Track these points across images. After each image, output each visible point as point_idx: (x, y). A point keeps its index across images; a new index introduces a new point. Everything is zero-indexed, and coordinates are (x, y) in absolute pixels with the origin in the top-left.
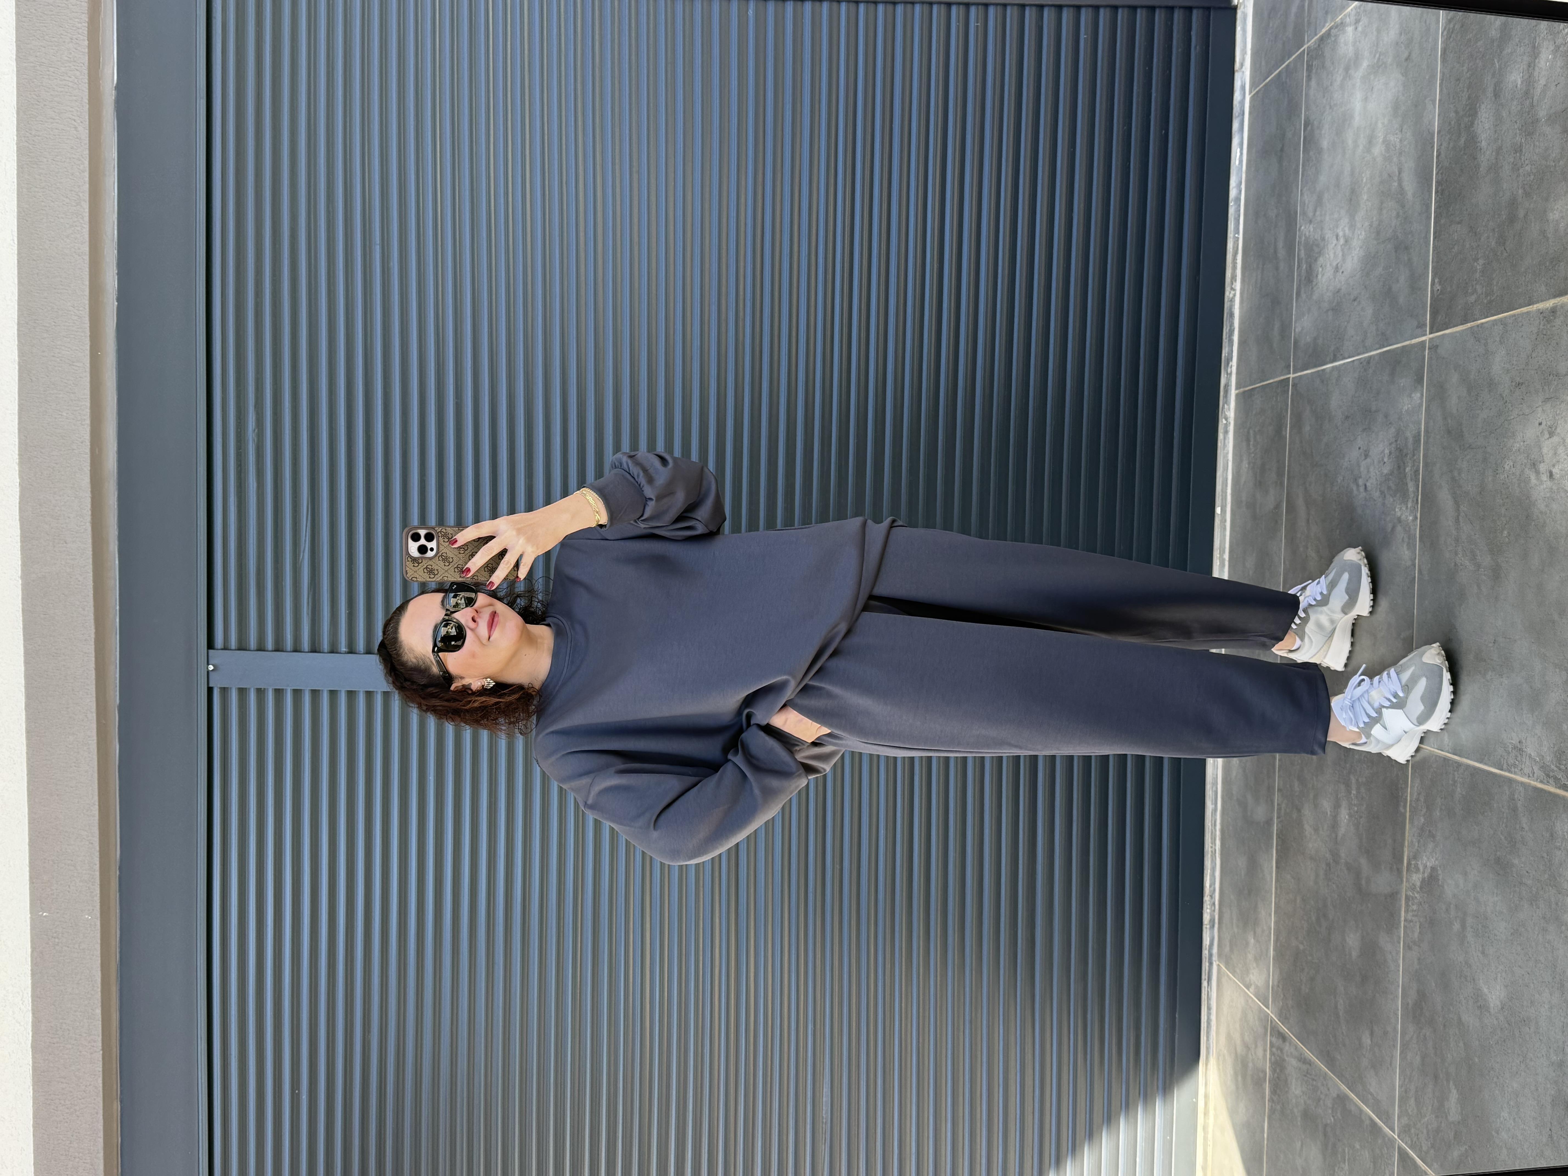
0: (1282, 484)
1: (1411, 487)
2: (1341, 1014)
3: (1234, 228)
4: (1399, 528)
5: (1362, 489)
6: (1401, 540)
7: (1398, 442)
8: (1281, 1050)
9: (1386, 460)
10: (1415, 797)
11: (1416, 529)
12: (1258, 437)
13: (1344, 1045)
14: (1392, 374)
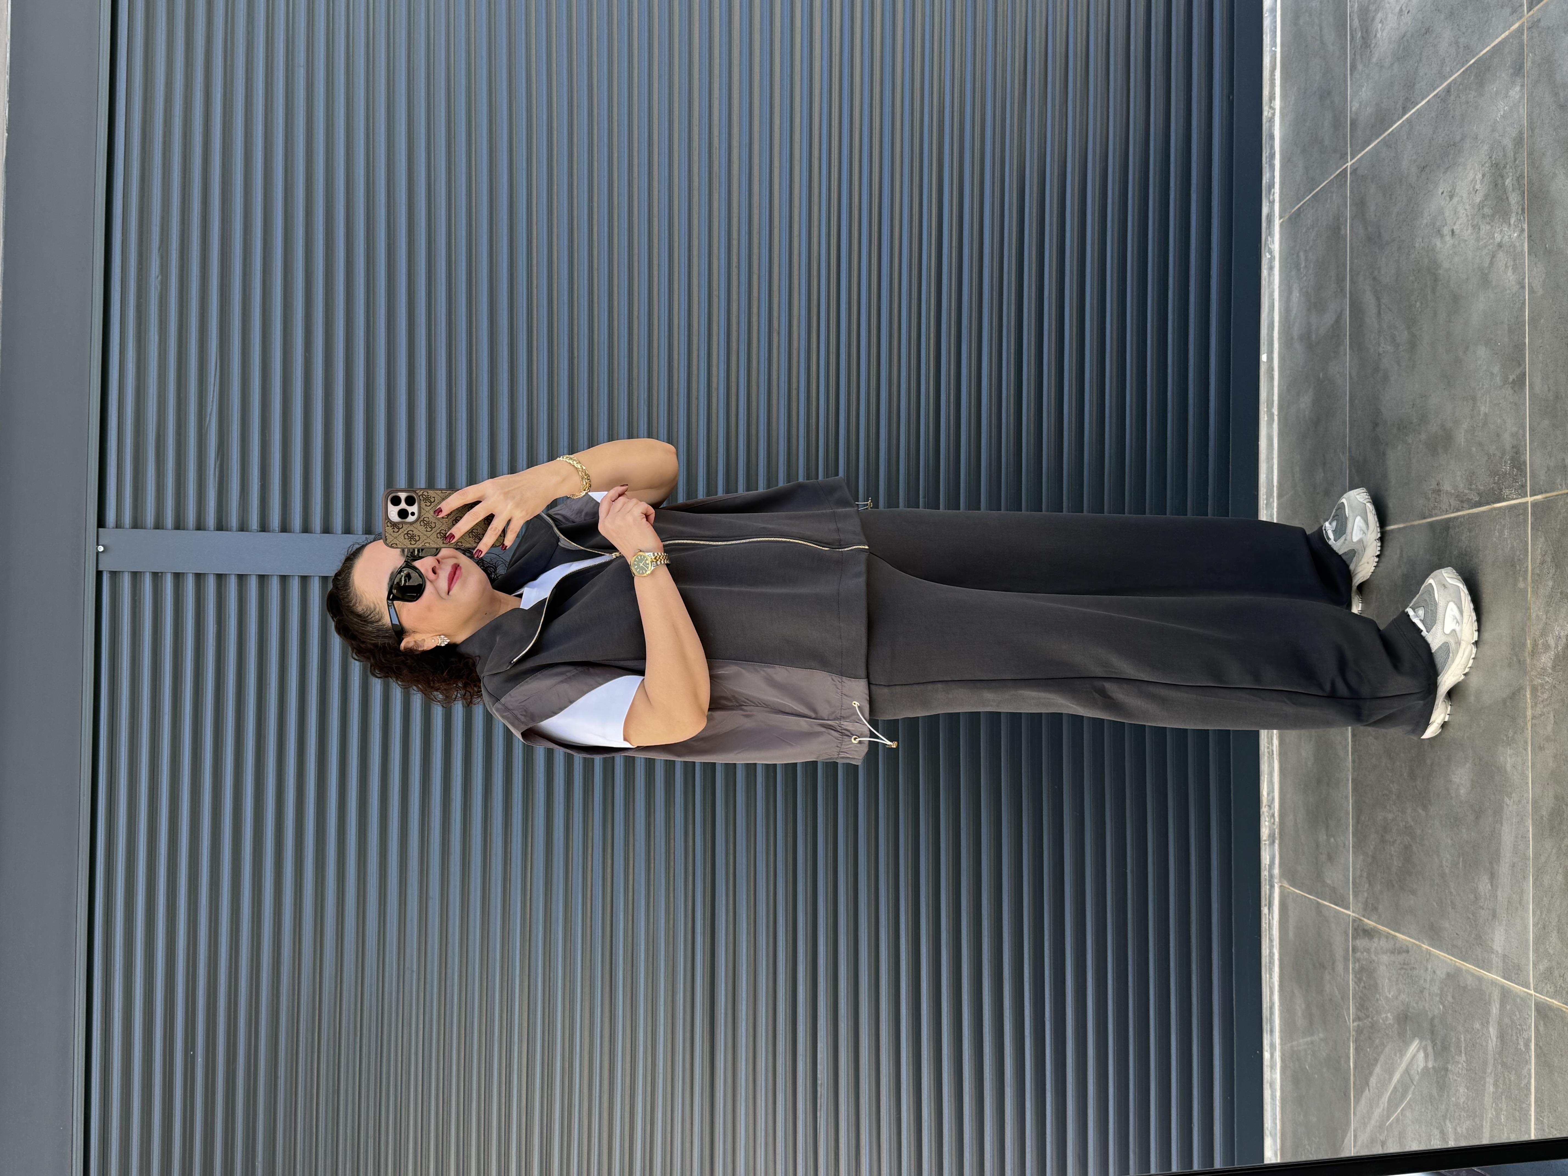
0: (1342, 290)
1: (1514, 198)
2: (1447, 871)
3: (1271, 41)
4: (1501, 255)
5: (1448, 238)
6: (1504, 268)
7: (1494, 157)
8: (1368, 951)
9: (1477, 187)
10: (1538, 561)
11: (1523, 243)
12: (1310, 255)
13: (1454, 907)
14: (1481, 84)
